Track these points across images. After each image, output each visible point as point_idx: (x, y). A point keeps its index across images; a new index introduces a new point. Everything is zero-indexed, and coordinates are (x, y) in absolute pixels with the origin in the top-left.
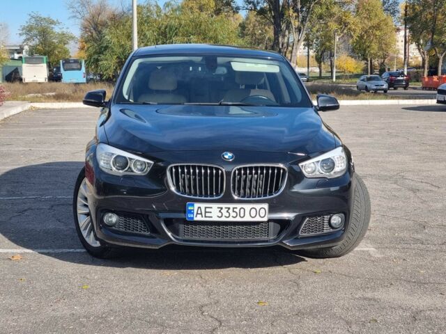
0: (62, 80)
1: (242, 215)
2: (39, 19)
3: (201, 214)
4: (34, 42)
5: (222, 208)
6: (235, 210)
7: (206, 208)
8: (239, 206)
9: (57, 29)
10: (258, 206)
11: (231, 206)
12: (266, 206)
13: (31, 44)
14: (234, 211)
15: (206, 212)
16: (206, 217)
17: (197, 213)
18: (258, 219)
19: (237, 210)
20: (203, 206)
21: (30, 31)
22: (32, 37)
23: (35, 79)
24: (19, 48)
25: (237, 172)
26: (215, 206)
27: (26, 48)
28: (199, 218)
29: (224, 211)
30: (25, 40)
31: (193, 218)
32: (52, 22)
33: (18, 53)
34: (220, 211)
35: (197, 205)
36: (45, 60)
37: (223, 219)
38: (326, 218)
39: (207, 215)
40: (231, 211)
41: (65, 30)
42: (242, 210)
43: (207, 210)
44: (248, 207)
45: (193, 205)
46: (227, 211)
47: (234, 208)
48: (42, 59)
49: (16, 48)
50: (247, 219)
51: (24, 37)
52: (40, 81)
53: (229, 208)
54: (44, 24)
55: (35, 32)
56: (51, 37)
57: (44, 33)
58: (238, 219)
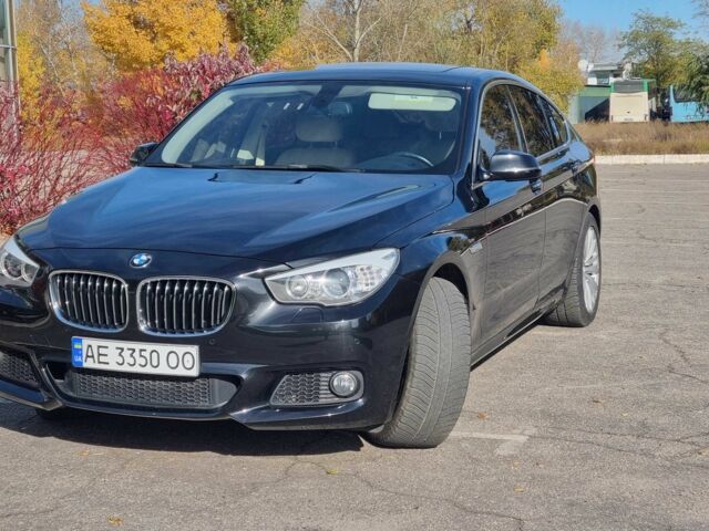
0: (672, 117)
1: (155, 363)
2: (650, 21)
3: (93, 357)
4: (641, 58)
5: (122, 349)
6: (143, 353)
7: (99, 347)
8: (149, 347)
9: (678, 36)
10: (180, 349)
11: (137, 346)
12: (194, 350)
13: (635, 61)
14: (141, 356)
15: (100, 355)
16: (100, 362)
17: (88, 356)
18: (180, 372)
19: (146, 354)
20: (95, 343)
21: (635, 39)
22: (638, 49)
23: (629, 117)
24: (616, 68)
25: (149, 288)
26: (112, 345)
27: (628, 67)
28: (89, 364)
29: (126, 354)
30: (627, 56)
31: (81, 363)
32: (672, 25)
33: (615, 76)
34: (120, 355)
35: (86, 341)
36: (646, 86)
37: (125, 368)
38: (325, 376)
39: (102, 359)
40: (136, 354)
41: (691, 37)
42: (154, 354)
43: (102, 351)
44: (163, 349)
45: (80, 341)
46: (131, 355)
47: (141, 350)
48: (642, 84)
49: (613, 68)
50: (163, 370)
51: (625, 50)
52: (636, 119)
53: (134, 350)
54: (658, 28)
55: (643, 41)
56: (667, 48)
57: (657, 43)
58: (149, 370)
